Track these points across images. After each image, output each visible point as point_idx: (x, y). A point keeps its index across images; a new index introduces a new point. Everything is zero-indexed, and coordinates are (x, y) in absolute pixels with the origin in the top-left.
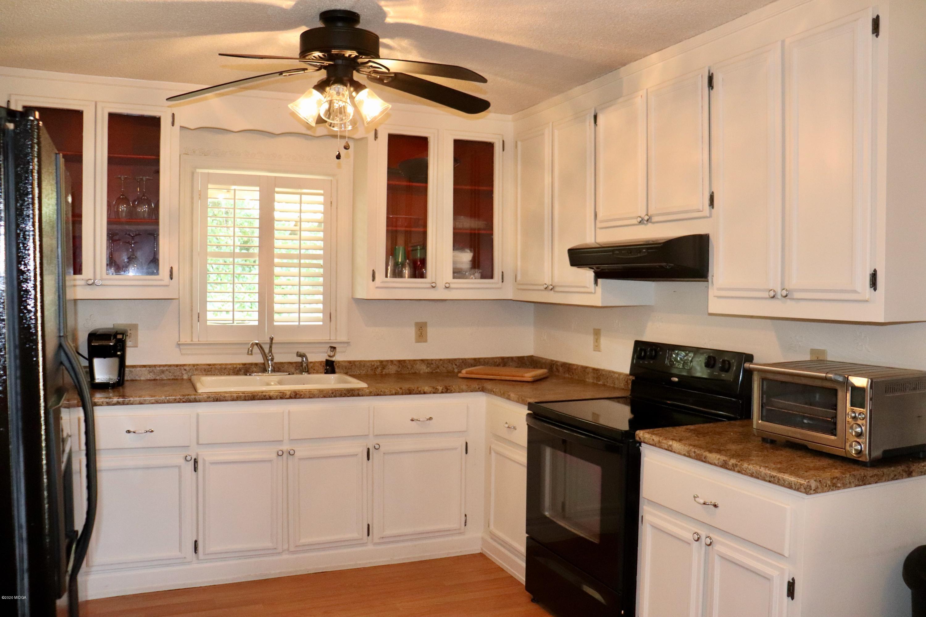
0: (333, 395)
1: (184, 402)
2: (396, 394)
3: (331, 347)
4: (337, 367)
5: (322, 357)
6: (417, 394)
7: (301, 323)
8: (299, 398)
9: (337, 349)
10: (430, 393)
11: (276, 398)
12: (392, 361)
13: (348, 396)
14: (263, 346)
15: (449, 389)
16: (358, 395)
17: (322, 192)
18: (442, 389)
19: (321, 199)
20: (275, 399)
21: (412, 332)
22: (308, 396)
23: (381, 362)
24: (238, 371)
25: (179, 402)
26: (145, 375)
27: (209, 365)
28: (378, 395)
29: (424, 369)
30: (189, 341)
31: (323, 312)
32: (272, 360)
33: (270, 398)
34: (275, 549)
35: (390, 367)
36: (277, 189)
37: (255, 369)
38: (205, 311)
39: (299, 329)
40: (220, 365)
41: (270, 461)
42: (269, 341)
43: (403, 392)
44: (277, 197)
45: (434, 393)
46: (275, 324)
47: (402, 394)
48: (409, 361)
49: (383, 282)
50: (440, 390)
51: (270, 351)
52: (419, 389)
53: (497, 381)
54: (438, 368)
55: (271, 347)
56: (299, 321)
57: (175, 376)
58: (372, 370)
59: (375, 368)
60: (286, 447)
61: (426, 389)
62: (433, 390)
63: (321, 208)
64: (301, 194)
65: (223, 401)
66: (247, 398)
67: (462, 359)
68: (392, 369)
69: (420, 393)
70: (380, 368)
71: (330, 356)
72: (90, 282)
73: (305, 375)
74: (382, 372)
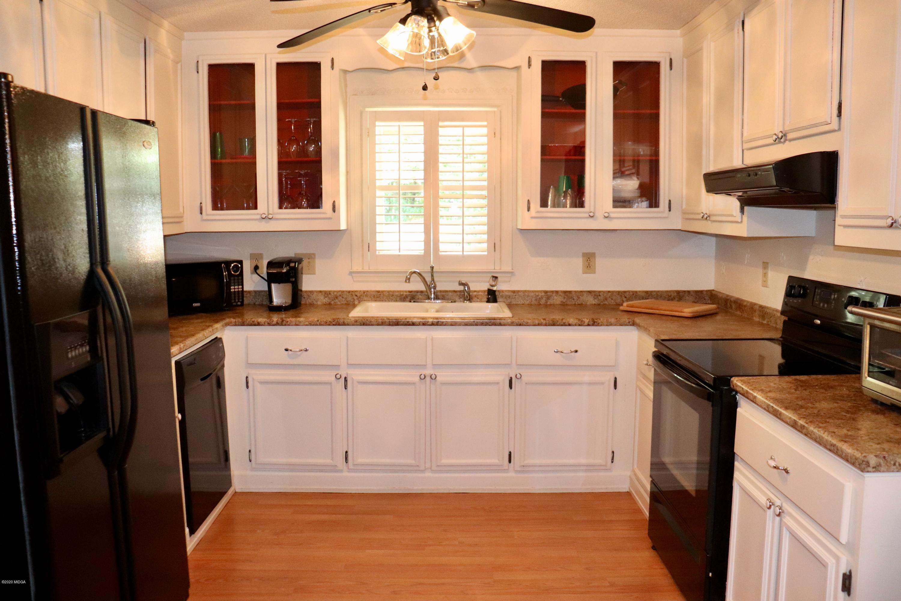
0: (474, 324)
1: (334, 325)
2: (539, 325)
3: (493, 277)
4: (501, 296)
5: (485, 287)
6: (562, 325)
7: (465, 253)
8: (441, 325)
9: (499, 279)
10: (576, 325)
11: (419, 324)
12: (557, 292)
13: (490, 325)
14: (423, 275)
15: (596, 322)
16: (500, 324)
17: (485, 123)
18: (589, 322)
19: (485, 131)
20: (417, 325)
21: (579, 262)
22: (450, 324)
23: (546, 292)
24: (404, 298)
25: (329, 325)
26: (322, 300)
27: (378, 292)
28: (520, 325)
29: (591, 300)
30: (360, 269)
31: (488, 241)
32: (435, 288)
33: (413, 324)
34: (418, 466)
35: (555, 297)
36: (441, 124)
37: (420, 297)
38: (375, 242)
39: (463, 259)
40: (389, 292)
41: (414, 384)
42: (430, 270)
43: (546, 323)
44: (441, 131)
45: (579, 325)
46: (440, 253)
47: (546, 325)
48: (576, 292)
49: (538, 212)
50: (586, 323)
51: (433, 280)
52: (564, 321)
53: (656, 315)
54: (606, 299)
55: (432, 276)
56: (463, 251)
57: (347, 301)
58: (536, 300)
59: (540, 299)
60: (428, 372)
61: (571, 321)
62: (580, 323)
63: (485, 140)
64: (463, 127)
65: (369, 325)
66: (391, 324)
67: (632, 292)
68: (557, 300)
69: (564, 325)
70: (544, 299)
71: (492, 286)
72: (264, 216)
73: (467, 303)
74: (547, 302)
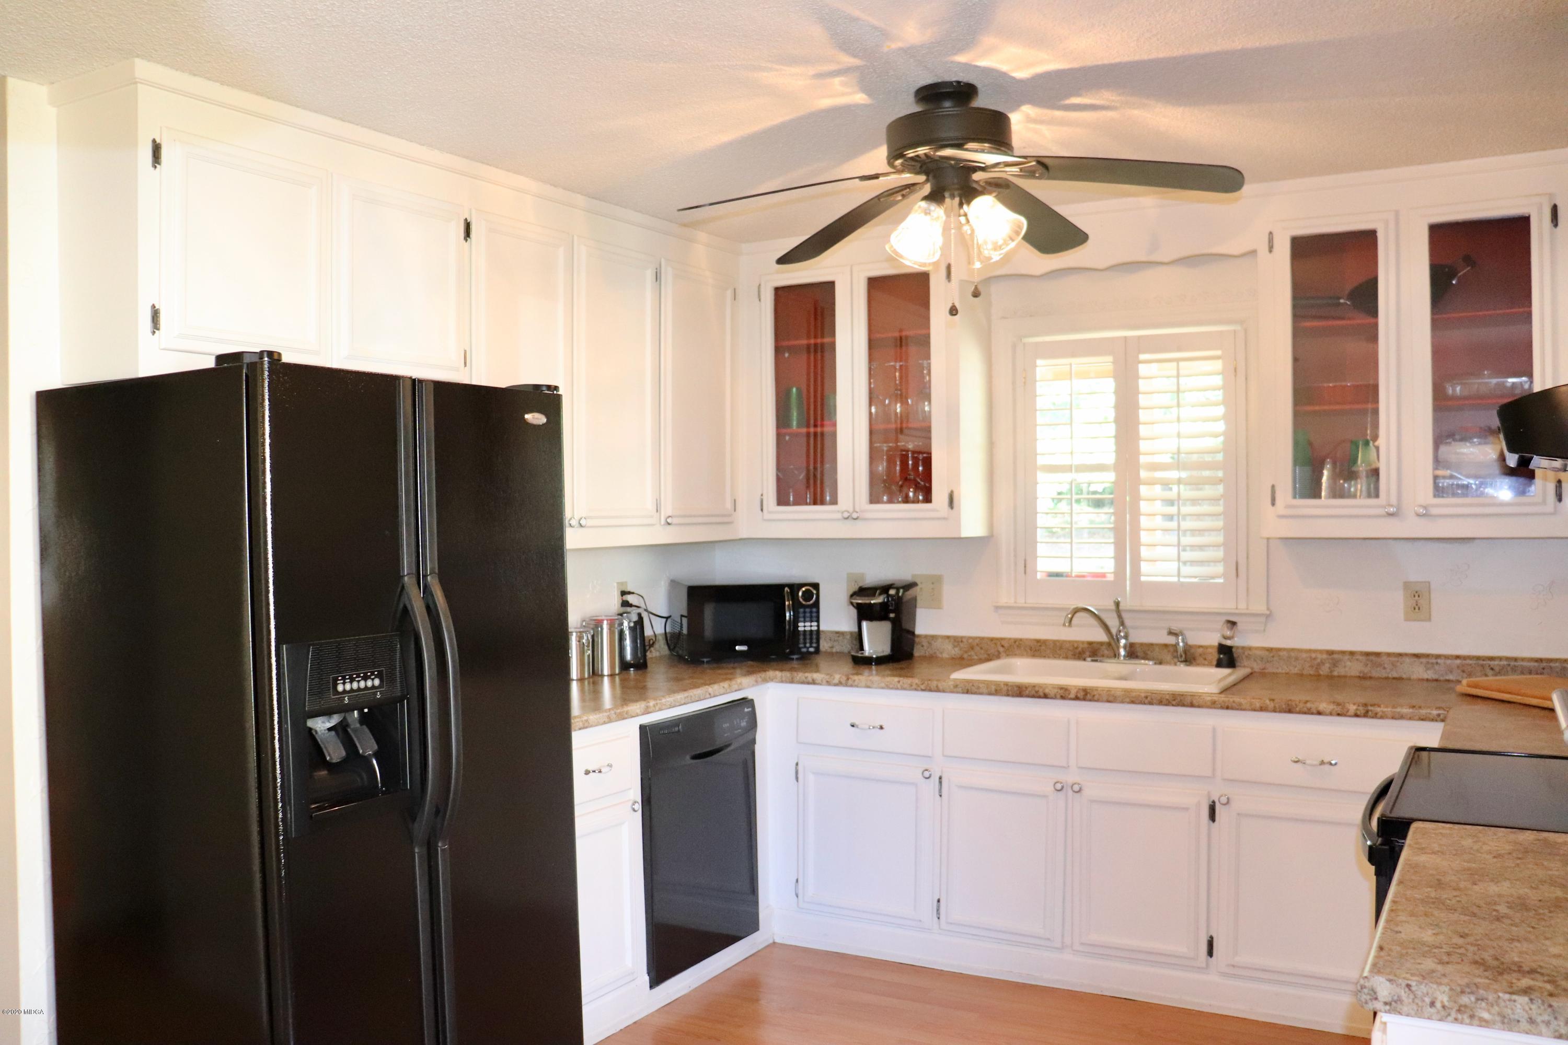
0: (1146, 701)
1: (922, 690)
2: (1262, 709)
3: (1229, 622)
4: (1247, 657)
5: (1211, 638)
6: (1305, 713)
7: (1182, 580)
8: (1090, 700)
9: (1240, 626)
10: (1331, 714)
11: (1054, 697)
12: (1352, 653)
13: (1173, 705)
14: (1104, 616)
15: (1371, 711)
16: (1192, 705)
17: (1219, 353)
18: (1357, 709)
19: (1218, 365)
20: (1052, 698)
21: (1398, 599)
22: (1105, 699)
23: (1331, 653)
24: (1080, 653)
25: (916, 690)
26: (949, 650)
27: (1037, 641)
28: (1227, 708)
29: (1419, 671)
30: (1011, 602)
31: (1225, 560)
32: (1126, 637)
33: (1046, 696)
34: (1049, 939)
35: (1348, 663)
36: (1142, 357)
37: (1106, 652)
38: (1035, 557)
39: (1179, 589)
40: (1055, 642)
41: (1045, 796)
42: (1113, 607)
43: (1275, 707)
44: (1143, 369)
45: (1339, 715)
46: (1143, 579)
47: (1274, 711)
48: (1389, 655)
49: (1288, 507)
50: (1352, 712)
51: (1122, 623)
52: (1309, 705)
54: (1451, 671)
55: (1120, 617)
56: (1179, 575)
57: (989, 655)
58: (1312, 666)
60: (1070, 778)
61: (1323, 706)
62: (1339, 709)
63: (1218, 380)
64: (1178, 360)
65: (975, 693)
66: (1010, 693)
67: (1508, 658)
68: (1353, 668)
69: (1309, 712)
70: (1327, 665)
71: (1225, 638)
72: (846, 515)
73: (1182, 668)
